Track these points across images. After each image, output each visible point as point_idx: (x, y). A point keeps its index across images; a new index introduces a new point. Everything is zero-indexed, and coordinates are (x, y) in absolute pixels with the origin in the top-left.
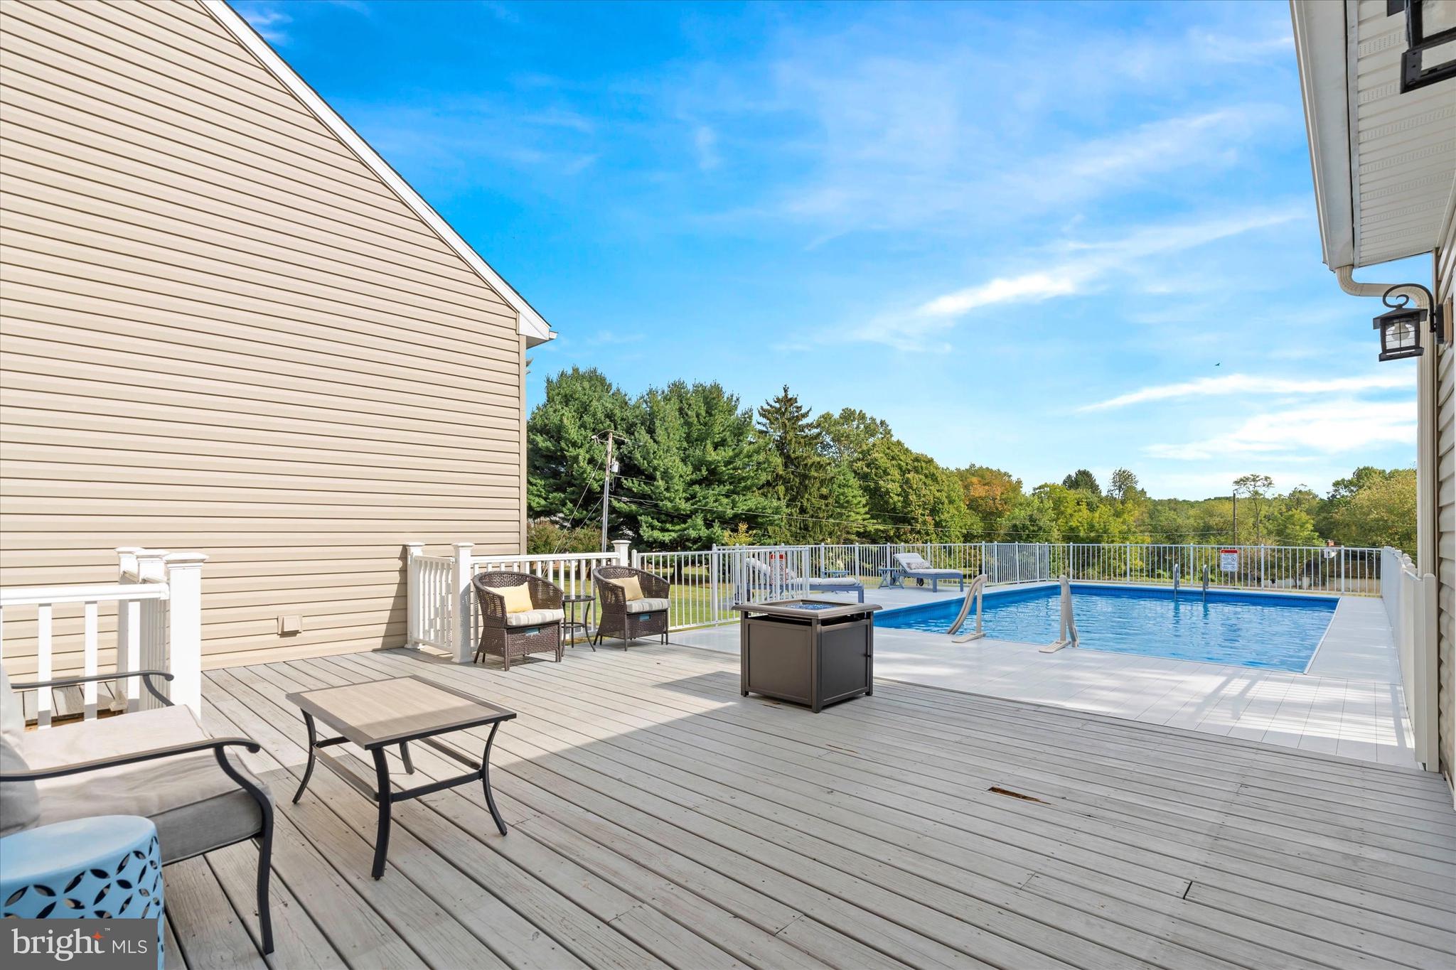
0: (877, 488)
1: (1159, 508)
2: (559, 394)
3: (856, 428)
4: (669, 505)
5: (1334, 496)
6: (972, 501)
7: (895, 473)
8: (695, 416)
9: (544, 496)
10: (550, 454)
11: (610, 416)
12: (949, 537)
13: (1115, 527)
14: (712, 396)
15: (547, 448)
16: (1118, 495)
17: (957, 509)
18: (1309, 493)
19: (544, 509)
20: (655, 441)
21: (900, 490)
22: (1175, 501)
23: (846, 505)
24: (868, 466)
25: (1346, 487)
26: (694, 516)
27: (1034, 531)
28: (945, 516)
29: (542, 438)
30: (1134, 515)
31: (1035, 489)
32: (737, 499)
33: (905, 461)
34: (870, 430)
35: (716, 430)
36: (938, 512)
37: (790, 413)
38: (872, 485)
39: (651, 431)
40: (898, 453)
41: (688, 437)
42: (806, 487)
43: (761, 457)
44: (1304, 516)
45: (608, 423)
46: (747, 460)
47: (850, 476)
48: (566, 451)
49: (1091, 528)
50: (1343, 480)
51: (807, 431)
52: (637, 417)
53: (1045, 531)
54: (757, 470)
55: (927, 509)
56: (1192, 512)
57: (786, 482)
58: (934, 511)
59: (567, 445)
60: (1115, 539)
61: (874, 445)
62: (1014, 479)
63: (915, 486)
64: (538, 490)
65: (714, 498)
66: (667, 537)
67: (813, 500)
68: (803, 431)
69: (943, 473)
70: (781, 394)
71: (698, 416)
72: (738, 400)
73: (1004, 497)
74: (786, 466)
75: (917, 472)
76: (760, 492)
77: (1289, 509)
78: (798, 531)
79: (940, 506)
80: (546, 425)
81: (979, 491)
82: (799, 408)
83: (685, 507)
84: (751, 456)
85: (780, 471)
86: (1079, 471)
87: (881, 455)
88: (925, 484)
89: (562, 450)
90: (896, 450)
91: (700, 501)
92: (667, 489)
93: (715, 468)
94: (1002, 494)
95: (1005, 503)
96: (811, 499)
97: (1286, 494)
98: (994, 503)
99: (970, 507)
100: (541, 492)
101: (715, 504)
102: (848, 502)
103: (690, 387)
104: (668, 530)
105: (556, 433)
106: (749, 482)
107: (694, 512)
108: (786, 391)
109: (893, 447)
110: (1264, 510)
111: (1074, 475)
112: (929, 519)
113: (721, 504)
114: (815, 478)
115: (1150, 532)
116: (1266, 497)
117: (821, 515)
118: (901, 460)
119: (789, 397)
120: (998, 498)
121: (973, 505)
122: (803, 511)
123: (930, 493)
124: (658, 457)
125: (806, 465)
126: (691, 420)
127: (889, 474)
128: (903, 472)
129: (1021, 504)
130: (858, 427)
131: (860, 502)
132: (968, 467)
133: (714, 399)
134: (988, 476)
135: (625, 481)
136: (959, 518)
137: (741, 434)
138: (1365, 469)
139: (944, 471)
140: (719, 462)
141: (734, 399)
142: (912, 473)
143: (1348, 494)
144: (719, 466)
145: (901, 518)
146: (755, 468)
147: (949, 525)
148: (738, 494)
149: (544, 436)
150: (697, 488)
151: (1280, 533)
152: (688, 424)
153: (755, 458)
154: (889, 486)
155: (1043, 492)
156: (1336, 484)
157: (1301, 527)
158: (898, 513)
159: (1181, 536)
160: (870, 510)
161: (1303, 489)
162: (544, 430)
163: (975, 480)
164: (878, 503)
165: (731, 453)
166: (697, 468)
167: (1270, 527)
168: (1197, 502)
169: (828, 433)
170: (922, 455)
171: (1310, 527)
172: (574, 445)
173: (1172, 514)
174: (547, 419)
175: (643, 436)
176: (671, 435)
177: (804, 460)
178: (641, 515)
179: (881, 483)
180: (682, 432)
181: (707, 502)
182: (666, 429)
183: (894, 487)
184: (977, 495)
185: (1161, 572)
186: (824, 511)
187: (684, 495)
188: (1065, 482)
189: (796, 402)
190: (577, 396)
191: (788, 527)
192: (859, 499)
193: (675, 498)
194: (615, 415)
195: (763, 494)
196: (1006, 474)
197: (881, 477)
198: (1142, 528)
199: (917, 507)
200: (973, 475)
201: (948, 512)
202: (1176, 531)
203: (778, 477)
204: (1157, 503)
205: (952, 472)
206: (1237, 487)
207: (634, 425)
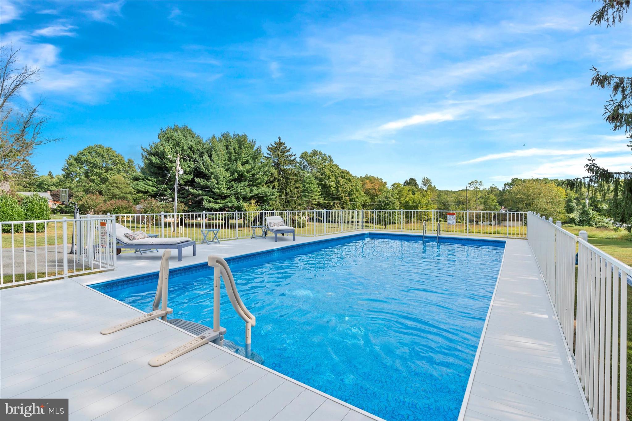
0: (325, 185)
1: (441, 193)
2: (164, 136)
3: (318, 158)
4: (218, 191)
5: (504, 189)
6: (366, 190)
7: (333, 178)
8: (233, 149)
9: (156, 186)
10: (158, 166)
11: (191, 148)
12: (356, 205)
13: (424, 201)
14: (242, 140)
15: (157, 163)
16: (425, 188)
17: (360, 194)
18: (495, 188)
19: (155, 193)
20: (212, 160)
21: (335, 185)
22: (448, 191)
23: (310, 192)
24: (322, 175)
25: (508, 185)
26: (230, 196)
27: (387, 203)
28: (354, 197)
29: (155, 158)
30: (431, 196)
31: (391, 186)
32: (253, 188)
33: (338, 173)
34: (324, 160)
35: (243, 156)
36: (351, 195)
37: (282, 149)
38: (323, 183)
39: (210, 156)
40: (335, 169)
41: (230, 159)
42: (288, 183)
43: (266, 169)
44: (494, 197)
45: (190, 151)
46: (259, 170)
47: (313, 179)
48: (167, 164)
49: (414, 202)
50: (508, 183)
51: (289, 157)
52: (204, 149)
53: (392, 203)
54: (263, 175)
55: (346, 193)
56: (454, 195)
57: (279, 180)
58: (349, 195)
59: (167, 161)
60: (423, 206)
61: (325, 166)
62: (384, 181)
63: (341, 184)
64: (153, 184)
65: (242, 188)
66: (217, 206)
67: (292, 189)
68: (288, 157)
69: (354, 178)
70: (278, 141)
71: (234, 149)
72: (255, 142)
73: (379, 188)
74: (279, 173)
75: (342, 178)
76: (267, 185)
77: (488, 194)
78: (284, 203)
79: (352, 192)
80: (157, 152)
81: (369, 186)
82: (286, 147)
83: (227, 192)
84: (261, 169)
85: (276, 175)
86: (411, 178)
87: (328, 170)
88: (346, 183)
89: (165, 164)
90: (334, 168)
91: (234, 189)
92: (217, 183)
93: (242, 174)
94: (379, 187)
95: (380, 191)
96: (291, 189)
97: (487, 188)
98: (375, 191)
99: (365, 193)
100: (154, 184)
101: (242, 191)
102: (311, 190)
103: (232, 135)
104: (218, 203)
105: (162, 156)
106: (259, 181)
107: (231, 194)
108: (280, 139)
109: (333, 167)
110: (480, 195)
111: (408, 180)
112: (347, 198)
113: (245, 191)
114: (292, 179)
115: (437, 203)
116: (480, 189)
117: (294, 196)
118: (336, 172)
119: (281, 142)
120: (377, 189)
121: (367, 192)
122: (287, 194)
123: (348, 186)
124: (213, 168)
125: (288, 173)
126: (231, 151)
127: (330, 178)
128: (337, 177)
129: (385, 192)
130: (319, 158)
131: (317, 190)
132: (365, 176)
133: (243, 141)
134: (373, 179)
135: (196, 180)
136: (360, 197)
137: (256, 158)
138: (515, 179)
139: (354, 177)
140: (244, 171)
141: (254, 142)
142: (340, 178)
143: (509, 188)
144: (244, 173)
145: (335, 198)
146: (262, 174)
147: (356, 200)
148: (254, 186)
149: (156, 157)
150: (233, 183)
151: (484, 204)
152: (230, 153)
153: (262, 169)
154: (331, 184)
155: (396, 186)
156: (505, 184)
157: (493, 201)
158: (334, 196)
159: (448, 205)
160: (321, 194)
161: (493, 186)
162: (155, 154)
163: (367, 181)
164: (325, 190)
165: (250, 167)
166: (233, 174)
167: (482, 201)
168: (456, 191)
169: (306, 160)
170: (345, 170)
171: (496, 201)
172: (171, 162)
173: (446, 196)
174: (157, 148)
175: (206, 158)
176: (220, 158)
177: (287, 171)
178: (204, 196)
179: (327, 182)
180: (226, 157)
181: (237, 190)
182: (218, 155)
183: (333, 184)
184: (368, 188)
185: (441, 219)
186: (296, 194)
187: (226, 186)
188: (405, 183)
189: (284, 144)
190: (174, 138)
191: (279, 201)
192: (317, 189)
193: (221, 188)
194: (193, 148)
195: (268, 186)
196: (380, 179)
197: (327, 180)
198: (434, 202)
199: (342, 193)
200: (367, 179)
201: (356, 195)
202: (447, 203)
203: (275, 179)
204: (440, 191)
205: (358, 178)
206: (470, 185)
207: (202, 152)
